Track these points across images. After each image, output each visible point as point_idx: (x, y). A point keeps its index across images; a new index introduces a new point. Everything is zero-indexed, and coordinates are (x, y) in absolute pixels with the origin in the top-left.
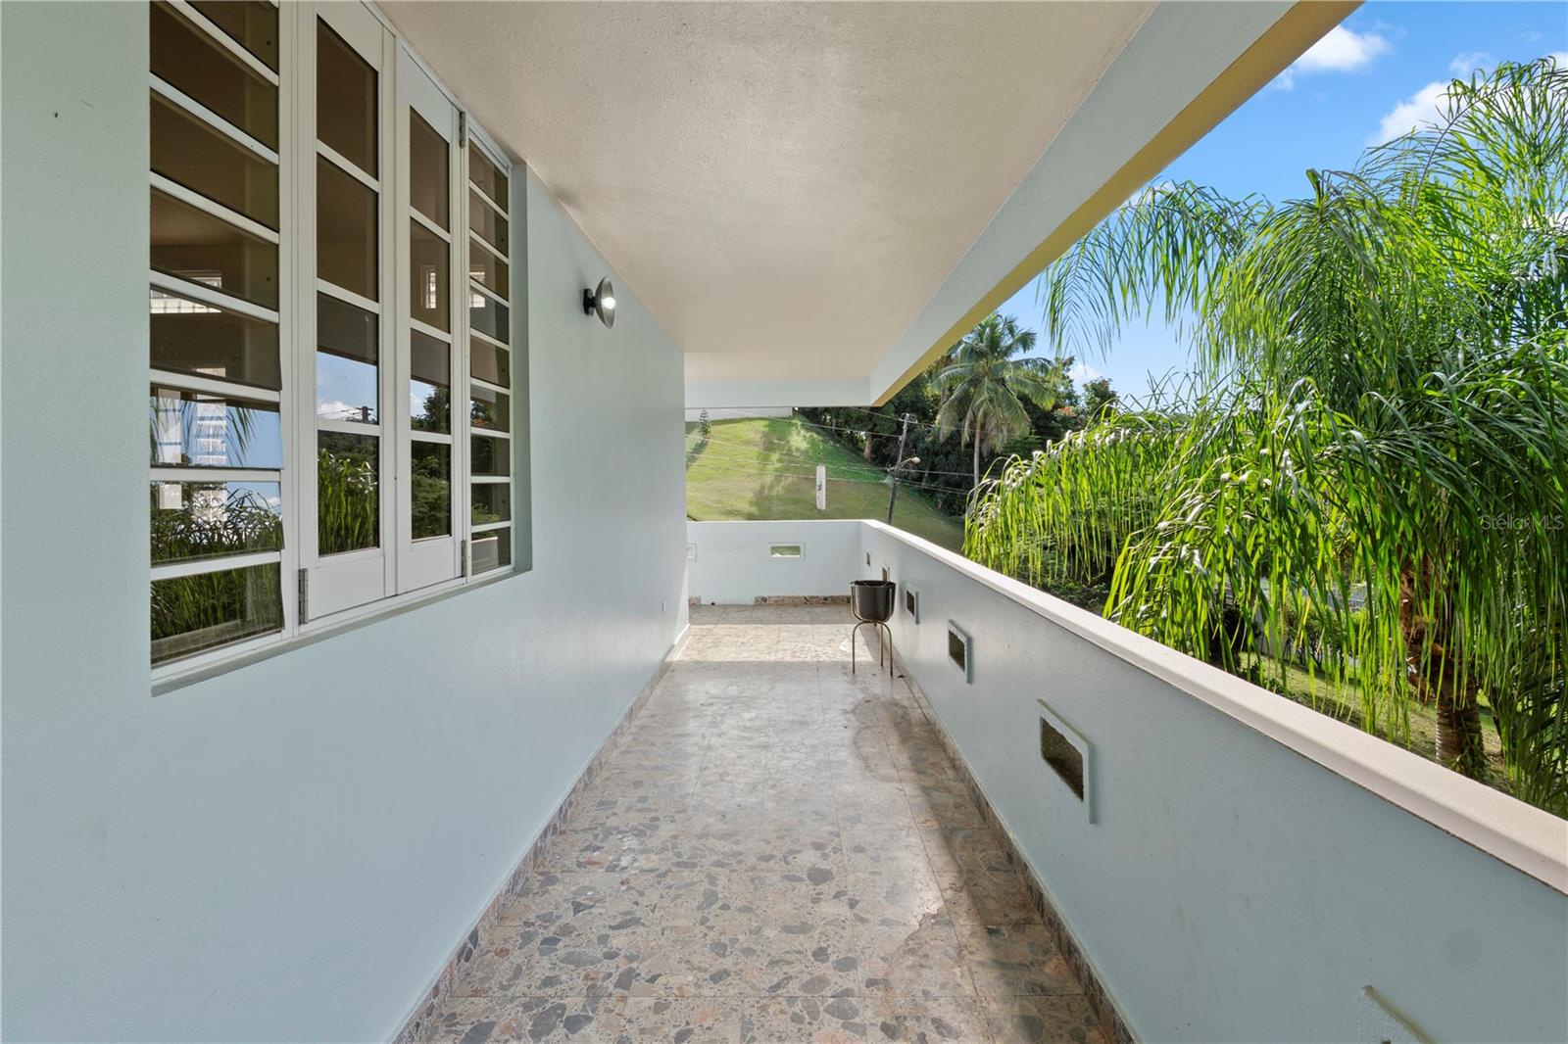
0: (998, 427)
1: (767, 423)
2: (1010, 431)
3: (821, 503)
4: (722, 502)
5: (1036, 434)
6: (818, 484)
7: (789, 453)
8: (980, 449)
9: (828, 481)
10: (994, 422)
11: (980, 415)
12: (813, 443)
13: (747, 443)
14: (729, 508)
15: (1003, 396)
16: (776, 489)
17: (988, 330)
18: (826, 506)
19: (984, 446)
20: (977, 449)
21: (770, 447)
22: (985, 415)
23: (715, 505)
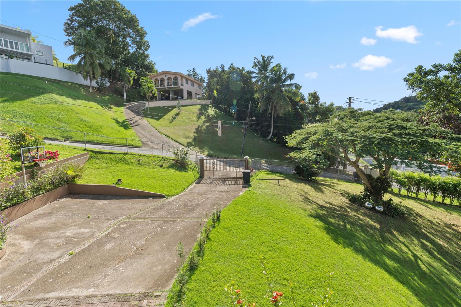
0: (280, 107)
1: (200, 106)
2: (284, 108)
3: (220, 133)
4: (185, 134)
5: (293, 110)
6: (219, 127)
7: (208, 115)
8: (274, 115)
9: (222, 126)
10: (279, 105)
11: (275, 103)
12: (216, 112)
13: (194, 113)
14: (187, 136)
15: (282, 97)
16: (203, 127)
17: (278, 72)
18: (222, 135)
19: (275, 114)
20: (272, 115)
21: (201, 114)
22: (276, 103)
23: (182, 135)
